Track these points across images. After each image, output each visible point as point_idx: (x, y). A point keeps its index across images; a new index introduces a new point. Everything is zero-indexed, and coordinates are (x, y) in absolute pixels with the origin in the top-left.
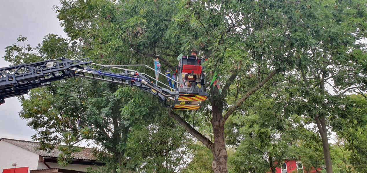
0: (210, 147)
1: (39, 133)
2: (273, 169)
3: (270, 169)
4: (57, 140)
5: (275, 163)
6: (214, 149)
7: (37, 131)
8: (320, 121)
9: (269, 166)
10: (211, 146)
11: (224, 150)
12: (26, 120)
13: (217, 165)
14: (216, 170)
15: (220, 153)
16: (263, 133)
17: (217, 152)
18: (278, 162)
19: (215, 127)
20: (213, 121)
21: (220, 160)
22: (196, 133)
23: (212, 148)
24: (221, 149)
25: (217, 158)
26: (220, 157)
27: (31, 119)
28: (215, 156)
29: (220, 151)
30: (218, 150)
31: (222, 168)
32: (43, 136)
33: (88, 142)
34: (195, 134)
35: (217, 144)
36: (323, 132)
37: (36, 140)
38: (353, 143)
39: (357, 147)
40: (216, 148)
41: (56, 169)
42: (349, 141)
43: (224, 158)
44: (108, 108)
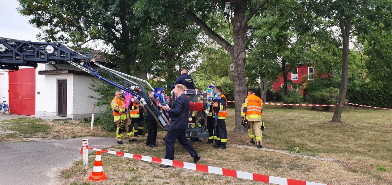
0: (229, 50)
1: (44, 32)
2: (285, 74)
3: (282, 73)
4: (64, 40)
5: (288, 68)
6: (233, 52)
7: (41, 29)
8: (344, 23)
9: (282, 71)
10: (230, 48)
11: (244, 53)
12: (26, 17)
13: (235, 67)
14: (233, 72)
15: (240, 56)
16: (282, 36)
17: (236, 55)
18: (290, 67)
19: (236, 28)
20: (234, 22)
21: (239, 62)
22: (215, 35)
23: (231, 51)
24: (241, 52)
25: (235, 61)
26: (239, 60)
27: (32, 17)
28: (234, 58)
29: (239, 53)
30: (237, 52)
31: (240, 71)
32: (48, 35)
33: (96, 43)
34: (213, 36)
35: (237, 46)
36: (346, 35)
37: (41, 40)
38: (374, 48)
39: (377, 52)
40: (235, 51)
41: (66, 70)
42: (371, 45)
43: (243, 61)
44: (115, 5)
